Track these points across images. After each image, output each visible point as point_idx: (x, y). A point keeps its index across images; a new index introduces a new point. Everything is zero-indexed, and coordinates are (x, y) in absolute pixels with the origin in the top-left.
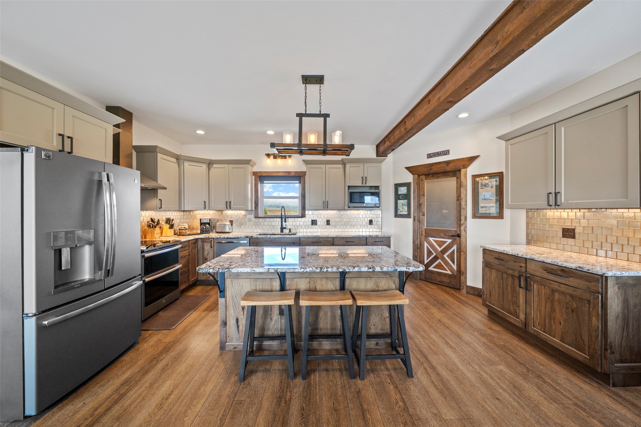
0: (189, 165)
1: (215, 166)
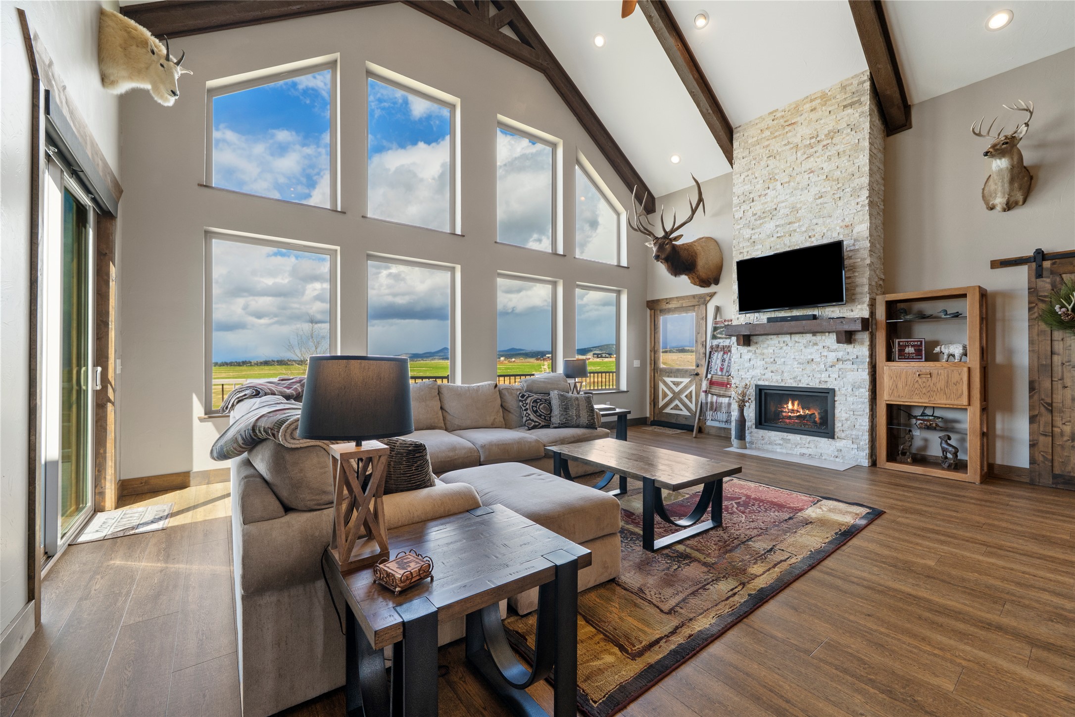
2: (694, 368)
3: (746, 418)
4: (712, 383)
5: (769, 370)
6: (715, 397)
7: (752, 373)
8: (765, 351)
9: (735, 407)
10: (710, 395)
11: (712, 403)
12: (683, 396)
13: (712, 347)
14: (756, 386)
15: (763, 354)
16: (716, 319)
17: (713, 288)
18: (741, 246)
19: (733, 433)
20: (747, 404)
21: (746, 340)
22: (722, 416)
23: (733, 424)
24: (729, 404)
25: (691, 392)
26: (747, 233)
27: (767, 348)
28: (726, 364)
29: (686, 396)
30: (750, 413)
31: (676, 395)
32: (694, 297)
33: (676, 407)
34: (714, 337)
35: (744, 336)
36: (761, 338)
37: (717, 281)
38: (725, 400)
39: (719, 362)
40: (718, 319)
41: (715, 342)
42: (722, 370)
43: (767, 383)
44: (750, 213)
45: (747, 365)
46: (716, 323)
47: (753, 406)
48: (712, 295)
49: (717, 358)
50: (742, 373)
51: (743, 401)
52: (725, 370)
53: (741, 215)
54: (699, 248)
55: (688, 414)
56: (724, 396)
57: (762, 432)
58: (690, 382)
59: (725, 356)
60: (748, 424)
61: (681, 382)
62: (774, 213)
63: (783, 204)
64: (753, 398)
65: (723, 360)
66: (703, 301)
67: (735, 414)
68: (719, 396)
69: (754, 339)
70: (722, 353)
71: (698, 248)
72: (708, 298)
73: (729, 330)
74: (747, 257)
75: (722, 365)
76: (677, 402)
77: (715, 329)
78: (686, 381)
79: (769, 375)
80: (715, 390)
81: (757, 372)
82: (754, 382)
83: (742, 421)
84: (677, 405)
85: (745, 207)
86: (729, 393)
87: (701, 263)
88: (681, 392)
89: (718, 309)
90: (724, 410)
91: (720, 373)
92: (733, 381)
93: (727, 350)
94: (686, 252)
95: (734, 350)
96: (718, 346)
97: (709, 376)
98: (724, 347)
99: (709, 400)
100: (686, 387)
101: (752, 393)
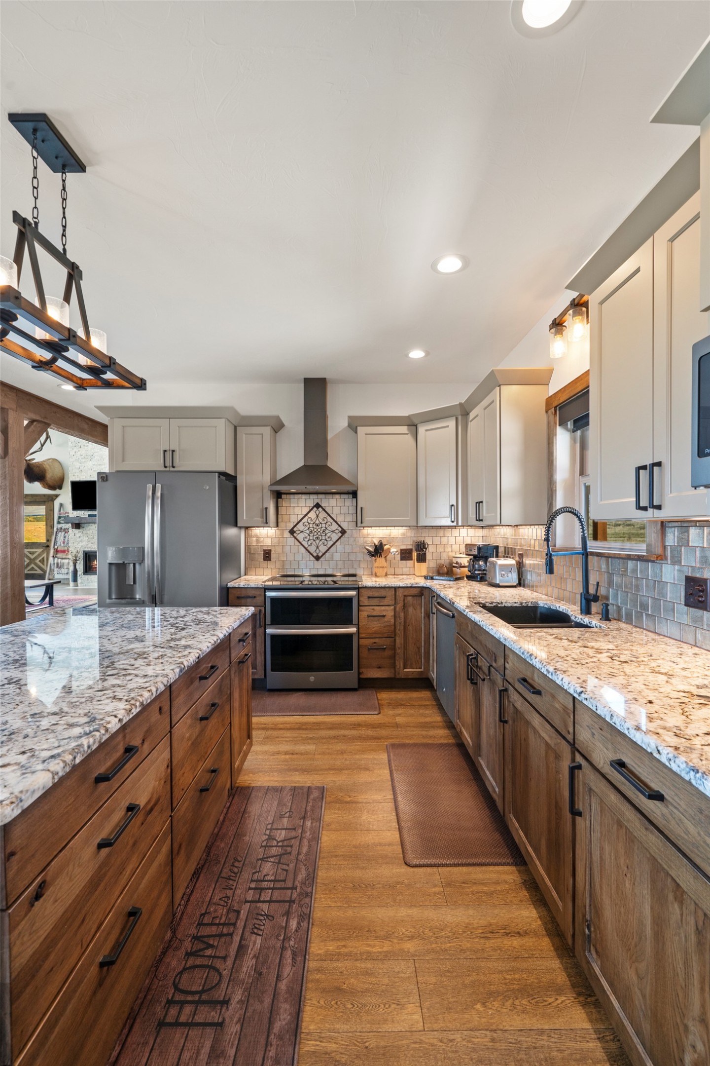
0: (426, 430)
1: (472, 415)
2: (45, 541)
3: (78, 570)
4: (57, 551)
5: (90, 542)
6: (60, 560)
7: (81, 544)
8: (88, 532)
9: (71, 564)
10: (56, 559)
11: (58, 564)
12: (37, 561)
13: (57, 529)
14: (84, 551)
15: (87, 534)
16: (60, 511)
17: (57, 492)
18: (74, 471)
19: (70, 580)
20: (78, 562)
21: (77, 526)
22: (64, 571)
23: (71, 574)
24: (69, 563)
25: (43, 558)
26: (77, 465)
27: (89, 530)
28: (66, 539)
29: (40, 561)
30: (80, 567)
31: (32, 561)
32: (44, 495)
33: (32, 569)
34: (59, 523)
35: (76, 524)
36: (86, 525)
37: (60, 487)
38: (66, 561)
39: (62, 538)
40: (62, 511)
41: (60, 526)
42: (64, 543)
43: (89, 550)
44: (78, 454)
45: (78, 540)
46: (60, 514)
47: (82, 563)
48: (57, 496)
49: (61, 536)
50: (75, 544)
51: (76, 560)
52: (66, 543)
53: (74, 453)
54: (48, 466)
55: (42, 572)
56: (65, 559)
57: (87, 577)
58: (43, 551)
59: (66, 534)
60: (79, 573)
61: (36, 552)
62: (92, 457)
63: (96, 454)
64: (82, 558)
65: (65, 537)
66: (51, 499)
67: (71, 568)
68: (63, 559)
69: (83, 525)
70: (64, 532)
71: (46, 466)
72: (54, 498)
73: (67, 520)
74: (77, 479)
75: (64, 540)
76: (33, 565)
77: (60, 518)
78: (39, 551)
79: (90, 545)
80: (59, 555)
81: (84, 543)
82: (82, 549)
83: (75, 572)
84: (33, 568)
85: (75, 449)
86: (67, 557)
87: (49, 476)
88: (36, 558)
89: (61, 505)
90: (65, 567)
91: (62, 545)
92: (70, 549)
93: (66, 531)
94: (38, 468)
95: (70, 530)
96: (61, 528)
97: (56, 547)
98: (65, 529)
99: (56, 561)
100: (39, 555)
101: (81, 555)
